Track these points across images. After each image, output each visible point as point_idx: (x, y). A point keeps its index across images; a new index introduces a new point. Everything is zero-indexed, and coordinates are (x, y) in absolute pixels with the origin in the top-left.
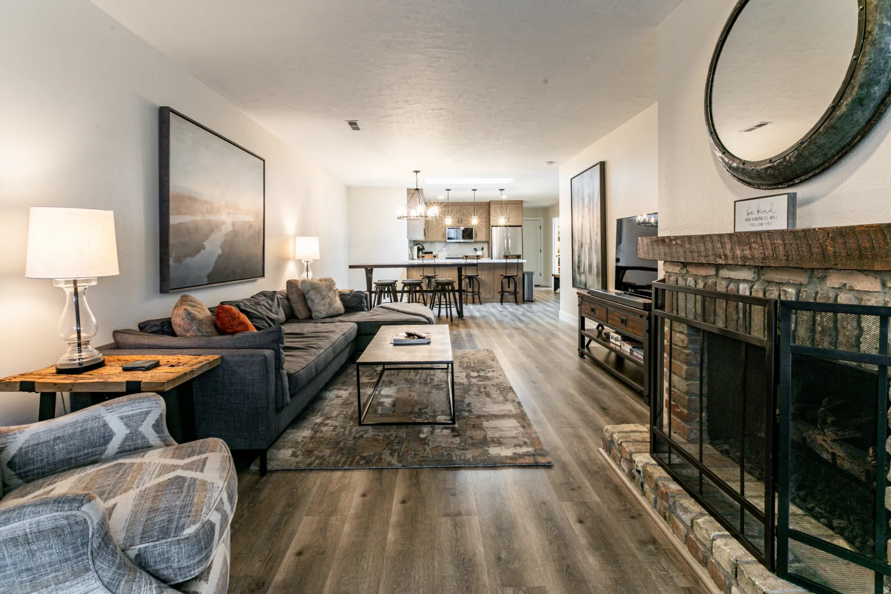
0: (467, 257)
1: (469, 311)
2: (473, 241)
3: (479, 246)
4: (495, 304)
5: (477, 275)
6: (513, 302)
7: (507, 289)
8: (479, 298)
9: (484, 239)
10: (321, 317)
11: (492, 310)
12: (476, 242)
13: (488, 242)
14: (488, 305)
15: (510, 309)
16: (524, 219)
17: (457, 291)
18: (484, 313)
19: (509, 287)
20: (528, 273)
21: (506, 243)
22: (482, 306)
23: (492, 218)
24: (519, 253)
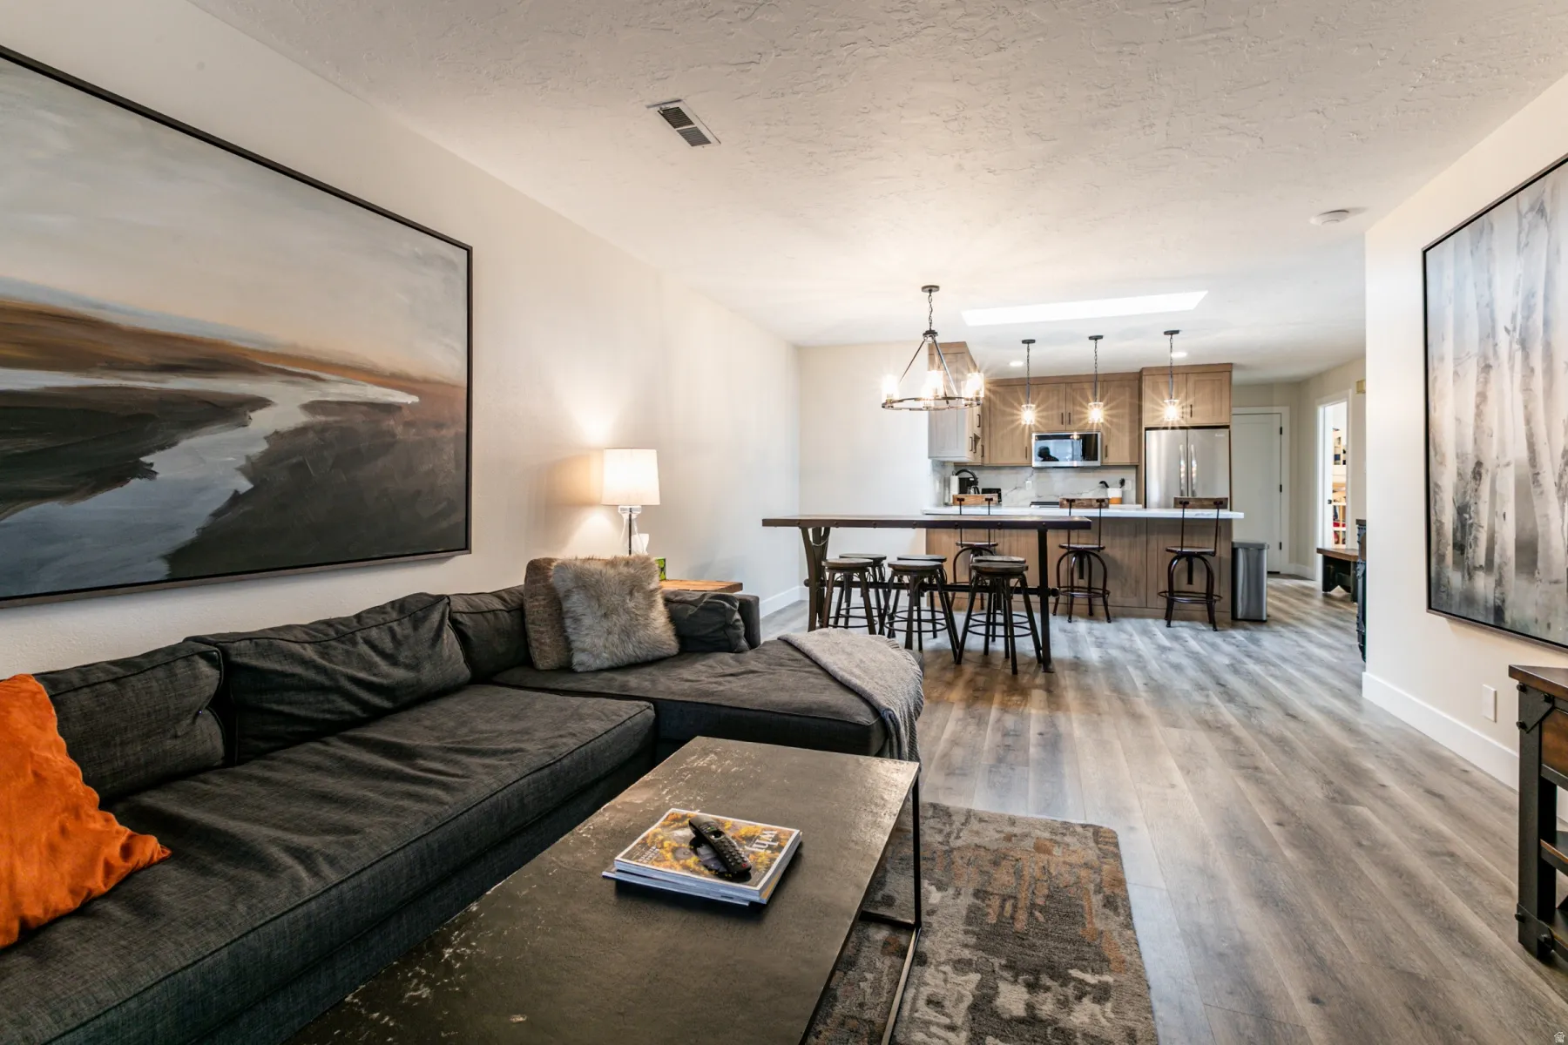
0: (1071, 503)
1: (1074, 640)
2: (1097, 463)
3: (1112, 477)
4: (1150, 621)
5: (1100, 549)
6: (1202, 621)
7: (1184, 586)
8: (1106, 604)
9: (1126, 460)
10: (594, 667)
11: (1140, 643)
12: (1104, 467)
13: (1137, 467)
14: (1129, 625)
15: (1194, 644)
16: (1235, 410)
17: (1033, 591)
18: (1114, 653)
19: (1190, 581)
20: (1247, 547)
21: (1183, 469)
22: (1112, 626)
23: (1147, 405)
24: (1222, 493)
